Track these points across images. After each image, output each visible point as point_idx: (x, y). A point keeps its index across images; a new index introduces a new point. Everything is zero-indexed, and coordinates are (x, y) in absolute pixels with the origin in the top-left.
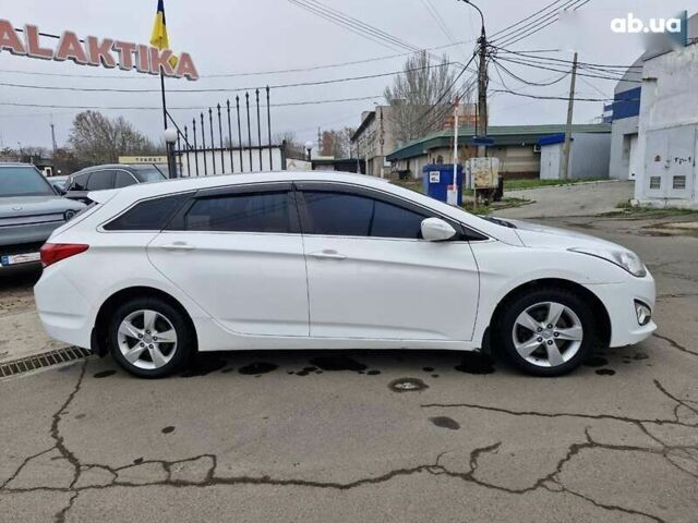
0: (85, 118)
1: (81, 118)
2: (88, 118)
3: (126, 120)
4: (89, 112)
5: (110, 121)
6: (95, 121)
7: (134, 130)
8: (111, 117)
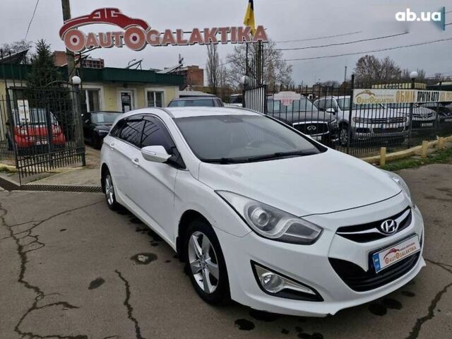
0: (364, 61)
1: (361, 60)
2: (366, 60)
3: (390, 59)
4: (367, 56)
5: (380, 61)
6: (370, 61)
7: (395, 66)
8: (380, 58)
